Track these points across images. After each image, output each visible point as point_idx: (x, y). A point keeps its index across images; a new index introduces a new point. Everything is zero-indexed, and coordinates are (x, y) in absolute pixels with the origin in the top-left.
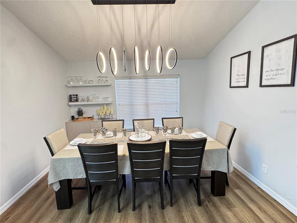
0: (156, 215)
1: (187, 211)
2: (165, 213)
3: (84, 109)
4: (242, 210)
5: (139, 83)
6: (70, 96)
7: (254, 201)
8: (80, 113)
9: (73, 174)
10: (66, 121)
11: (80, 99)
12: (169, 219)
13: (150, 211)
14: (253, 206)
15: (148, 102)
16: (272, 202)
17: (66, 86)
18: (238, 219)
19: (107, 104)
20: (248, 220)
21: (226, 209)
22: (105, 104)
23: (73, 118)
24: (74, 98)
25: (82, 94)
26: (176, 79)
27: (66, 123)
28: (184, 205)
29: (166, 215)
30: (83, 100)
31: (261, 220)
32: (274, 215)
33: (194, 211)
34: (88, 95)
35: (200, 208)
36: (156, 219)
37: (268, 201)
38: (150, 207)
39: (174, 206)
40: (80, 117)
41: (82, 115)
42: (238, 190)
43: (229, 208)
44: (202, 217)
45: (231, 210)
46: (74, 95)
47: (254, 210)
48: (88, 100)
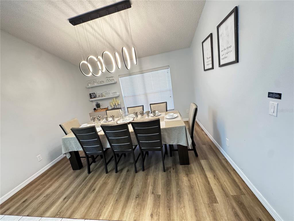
0: (129, 177)
1: (153, 175)
2: (136, 176)
3: (100, 103)
4: (197, 177)
5: (137, 77)
6: (90, 94)
7: (213, 170)
8: (98, 106)
9: (76, 148)
10: (90, 113)
11: (98, 96)
12: (137, 180)
13: (127, 174)
14: (209, 174)
15: (146, 92)
16: (230, 171)
17: (86, 87)
18: (190, 183)
19: (116, 98)
20: (198, 185)
21: (184, 175)
22: (114, 97)
23: (95, 109)
24: (93, 95)
25: (98, 92)
26: (166, 70)
27: (90, 114)
28: (152, 171)
29: (136, 177)
30: (99, 96)
31: (210, 185)
32: (225, 183)
33: (158, 175)
34: (101, 92)
35: (164, 173)
36: (128, 180)
37: (226, 170)
38: (128, 171)
39: (145, 171)
40: (98, 108)
41: (100, 107)
42: (204, 160)
43: (187, 174)
44: (162, 179)
45: (188, 176)
46: (93, 94)
47: (208, 176)
48: (102, 96)
